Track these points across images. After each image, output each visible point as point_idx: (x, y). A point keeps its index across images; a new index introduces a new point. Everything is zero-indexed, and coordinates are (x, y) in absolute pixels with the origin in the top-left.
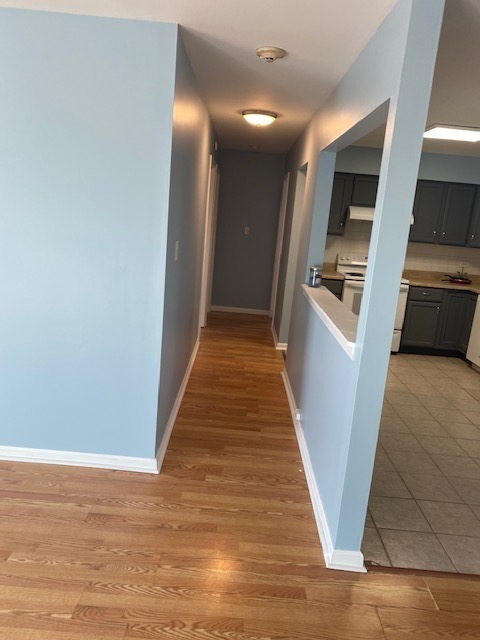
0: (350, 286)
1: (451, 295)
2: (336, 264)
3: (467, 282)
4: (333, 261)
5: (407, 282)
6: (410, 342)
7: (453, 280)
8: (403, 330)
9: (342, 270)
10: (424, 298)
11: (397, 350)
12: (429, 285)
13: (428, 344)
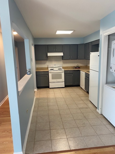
0: (50, 72)
1: (75, 71)
2: (48, 67)
3: (79, 68)
4: (47, 67)
5: (64, 70)
6: (67, 84)
7: (76, 68)
8: (65, 82)
9: (49, 69)
10: (69, 73)
11: (64, 87)
12: (69, 70)
13: (71, 84)
